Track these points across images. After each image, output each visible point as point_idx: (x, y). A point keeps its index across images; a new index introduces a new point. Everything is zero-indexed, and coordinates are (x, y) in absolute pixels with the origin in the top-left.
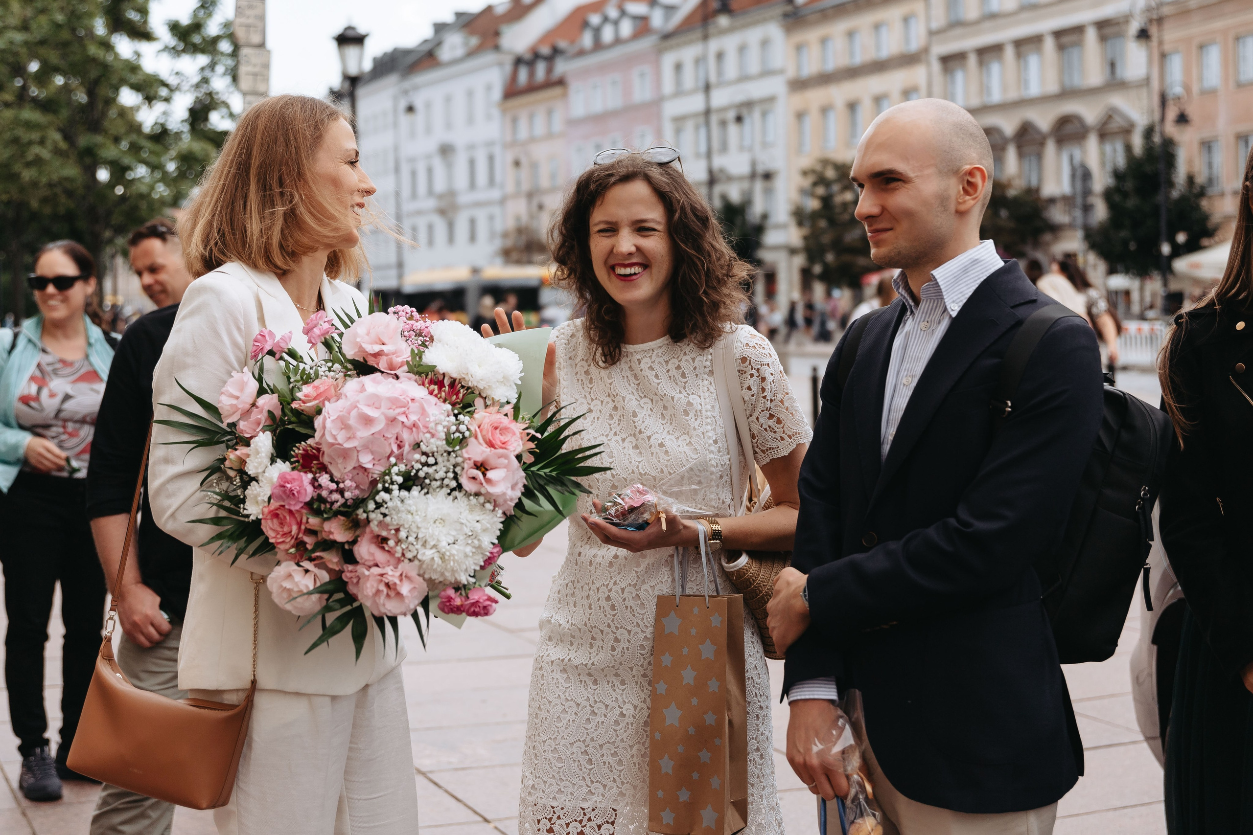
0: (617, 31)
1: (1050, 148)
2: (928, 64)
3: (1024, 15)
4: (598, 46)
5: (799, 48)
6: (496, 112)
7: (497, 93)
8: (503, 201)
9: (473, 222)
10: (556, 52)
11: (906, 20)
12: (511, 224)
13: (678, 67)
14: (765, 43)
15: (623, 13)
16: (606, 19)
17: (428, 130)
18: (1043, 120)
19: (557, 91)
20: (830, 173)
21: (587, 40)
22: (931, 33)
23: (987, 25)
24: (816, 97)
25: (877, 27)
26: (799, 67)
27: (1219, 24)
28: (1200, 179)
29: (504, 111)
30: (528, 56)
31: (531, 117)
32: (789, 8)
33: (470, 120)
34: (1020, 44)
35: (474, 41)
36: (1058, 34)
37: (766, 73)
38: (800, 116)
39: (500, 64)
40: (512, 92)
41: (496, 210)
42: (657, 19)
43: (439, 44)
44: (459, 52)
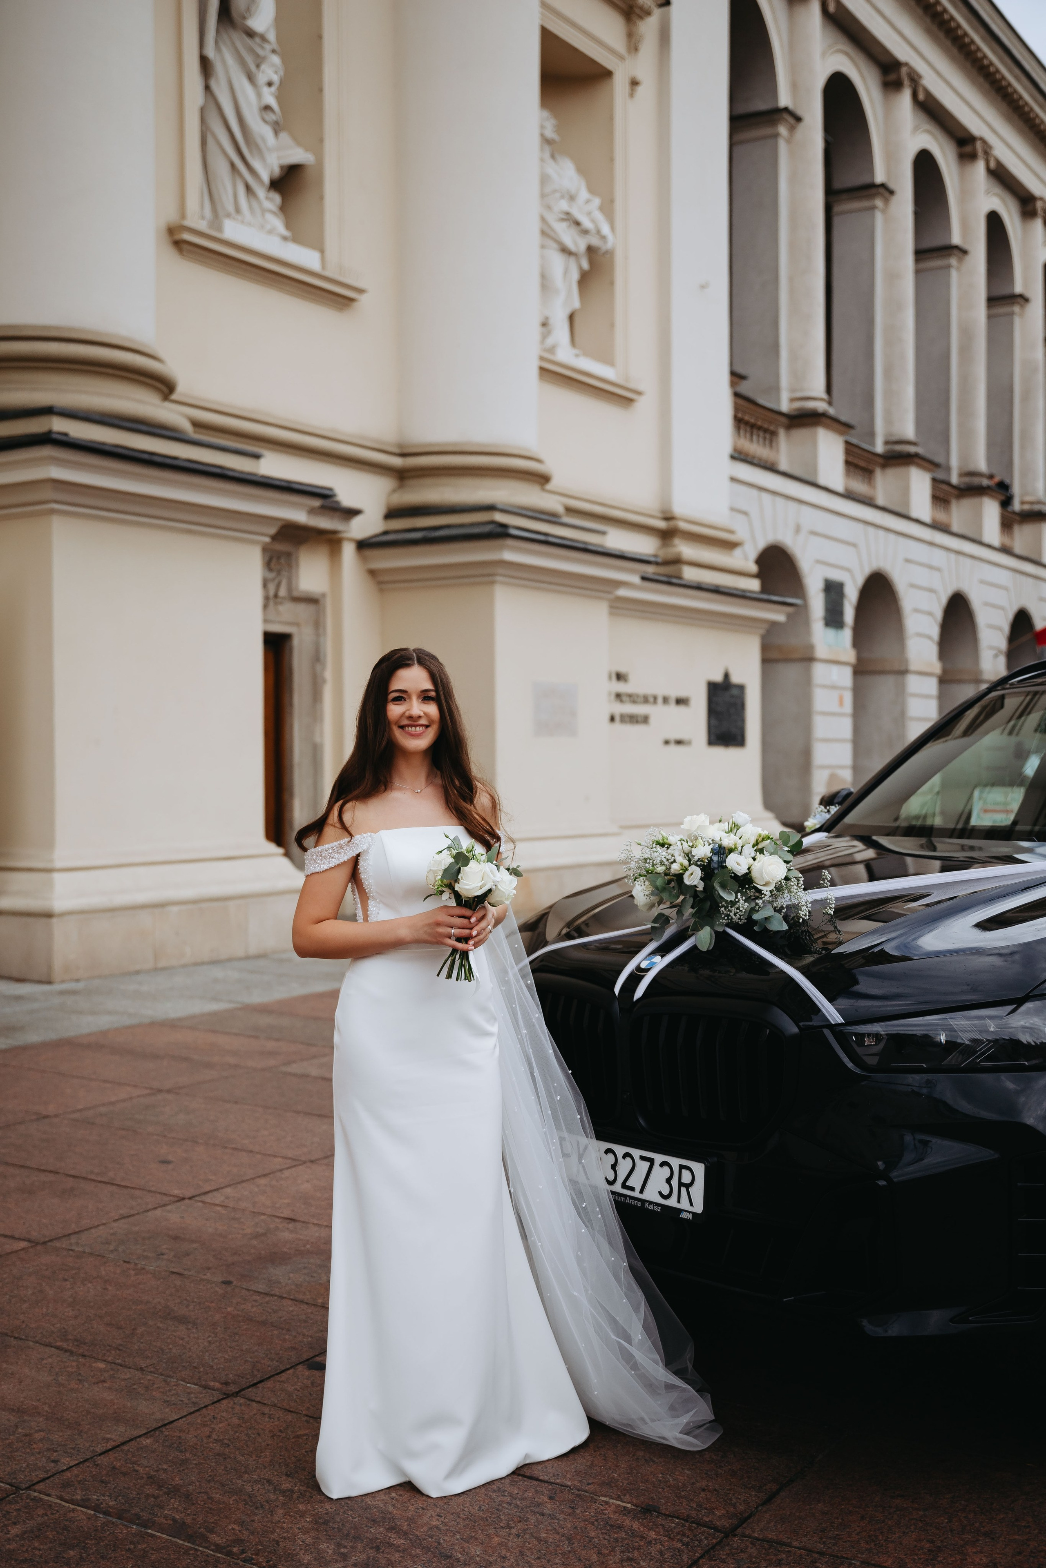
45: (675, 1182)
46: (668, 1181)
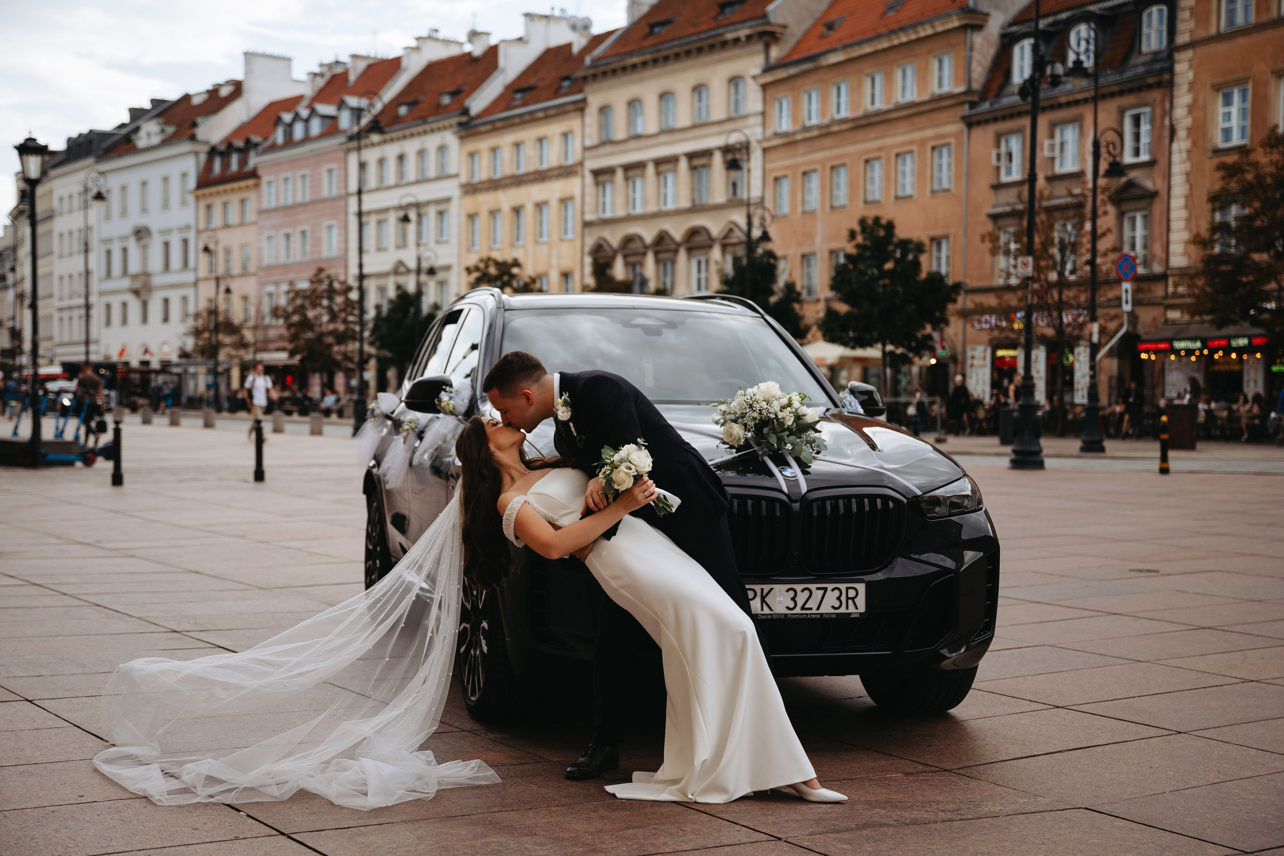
0: (307, 129)
1: (682, 255)
2: (583, 177)
3: (663, 138)
4: (289, 142)
5: (472, 155)
6: (191, 199)
7: (192, 182)
8: (196, 284)
9: (166, 301)
10: (249, 146)
11: (565, 135)
12: (203, 305)
13: (362, 166)
14: (442, 149)
15: (313, 112)
16: (297, 117)
17: (124, 213)
18: (677, 230)
19: (251, 182)
20: (492, 270)
21: (279, 136)
22: (586, 149)
23: (632, 144)
24: (485, 201)
25: (540, 140)
26: (472, 174)
27: (818, 156)
28: (798, 288)
29: (197, 198)
30: (223, 148)
31: (225, 205)
32: (464, 119)
33: (166, 205)
34: (659, 162)
35: (170, 130)
36: (691, 156)
37: (442, 177)
38: (472, 217)
39: (197, 154)
40: (205, 181)
41: (190, 292)
42: (345, 120)
43: (137, 130)
44: (156, 140)
45: (843, 598)
46: (839, 598)
